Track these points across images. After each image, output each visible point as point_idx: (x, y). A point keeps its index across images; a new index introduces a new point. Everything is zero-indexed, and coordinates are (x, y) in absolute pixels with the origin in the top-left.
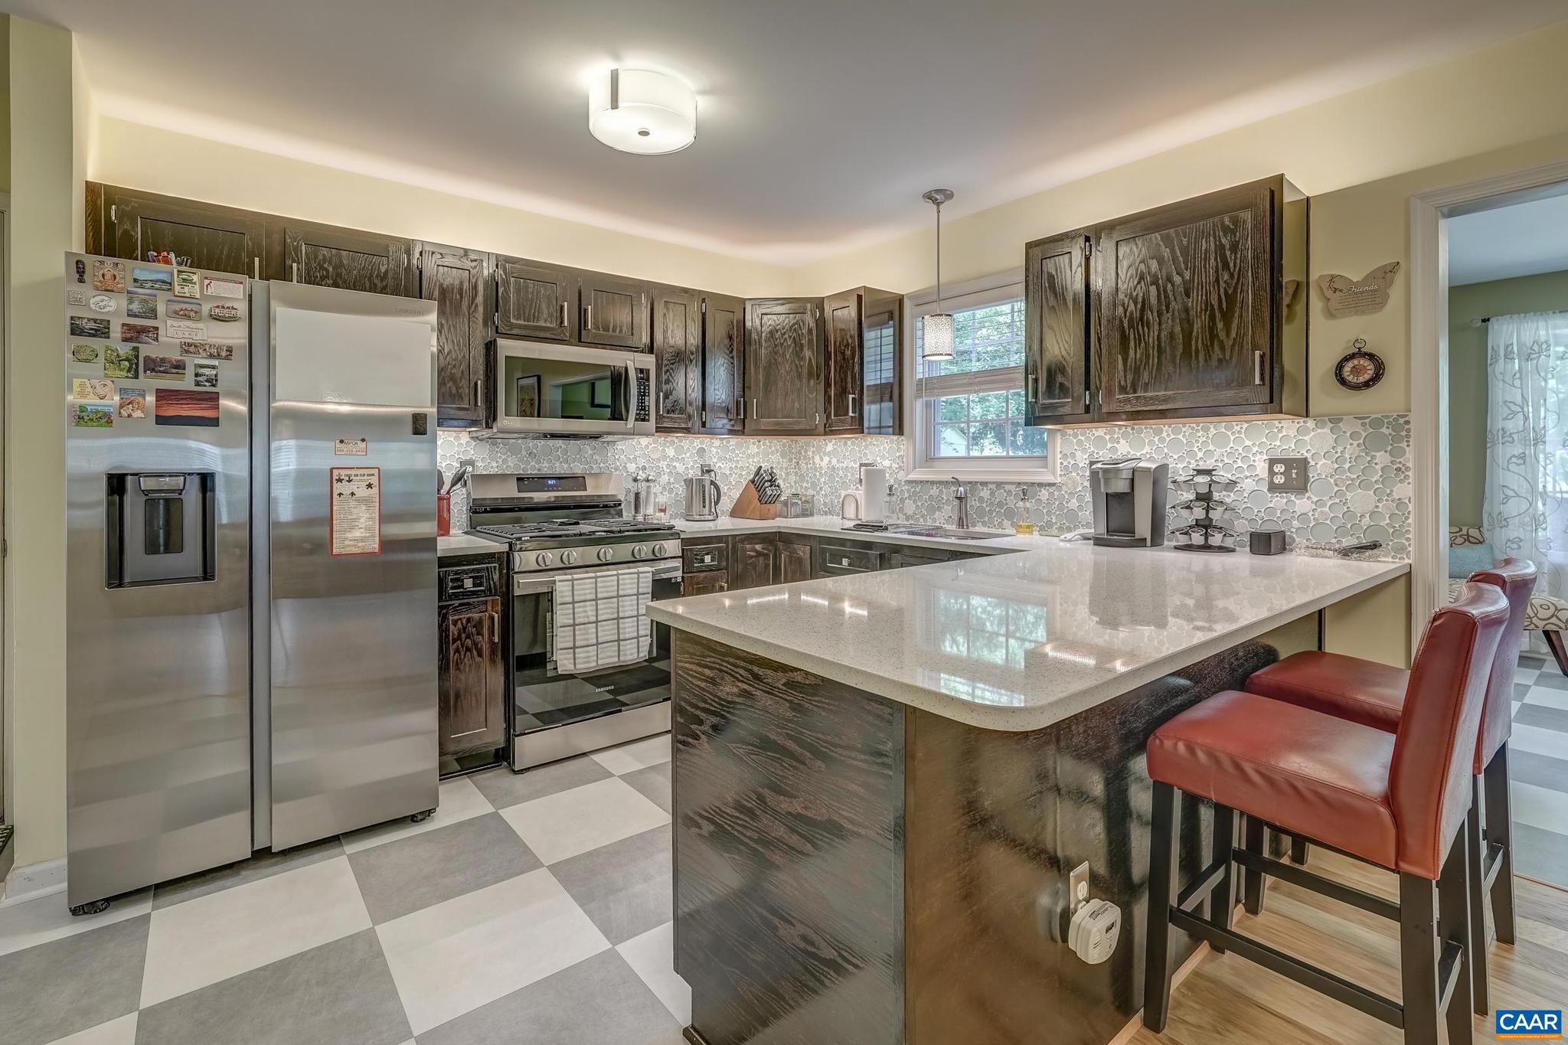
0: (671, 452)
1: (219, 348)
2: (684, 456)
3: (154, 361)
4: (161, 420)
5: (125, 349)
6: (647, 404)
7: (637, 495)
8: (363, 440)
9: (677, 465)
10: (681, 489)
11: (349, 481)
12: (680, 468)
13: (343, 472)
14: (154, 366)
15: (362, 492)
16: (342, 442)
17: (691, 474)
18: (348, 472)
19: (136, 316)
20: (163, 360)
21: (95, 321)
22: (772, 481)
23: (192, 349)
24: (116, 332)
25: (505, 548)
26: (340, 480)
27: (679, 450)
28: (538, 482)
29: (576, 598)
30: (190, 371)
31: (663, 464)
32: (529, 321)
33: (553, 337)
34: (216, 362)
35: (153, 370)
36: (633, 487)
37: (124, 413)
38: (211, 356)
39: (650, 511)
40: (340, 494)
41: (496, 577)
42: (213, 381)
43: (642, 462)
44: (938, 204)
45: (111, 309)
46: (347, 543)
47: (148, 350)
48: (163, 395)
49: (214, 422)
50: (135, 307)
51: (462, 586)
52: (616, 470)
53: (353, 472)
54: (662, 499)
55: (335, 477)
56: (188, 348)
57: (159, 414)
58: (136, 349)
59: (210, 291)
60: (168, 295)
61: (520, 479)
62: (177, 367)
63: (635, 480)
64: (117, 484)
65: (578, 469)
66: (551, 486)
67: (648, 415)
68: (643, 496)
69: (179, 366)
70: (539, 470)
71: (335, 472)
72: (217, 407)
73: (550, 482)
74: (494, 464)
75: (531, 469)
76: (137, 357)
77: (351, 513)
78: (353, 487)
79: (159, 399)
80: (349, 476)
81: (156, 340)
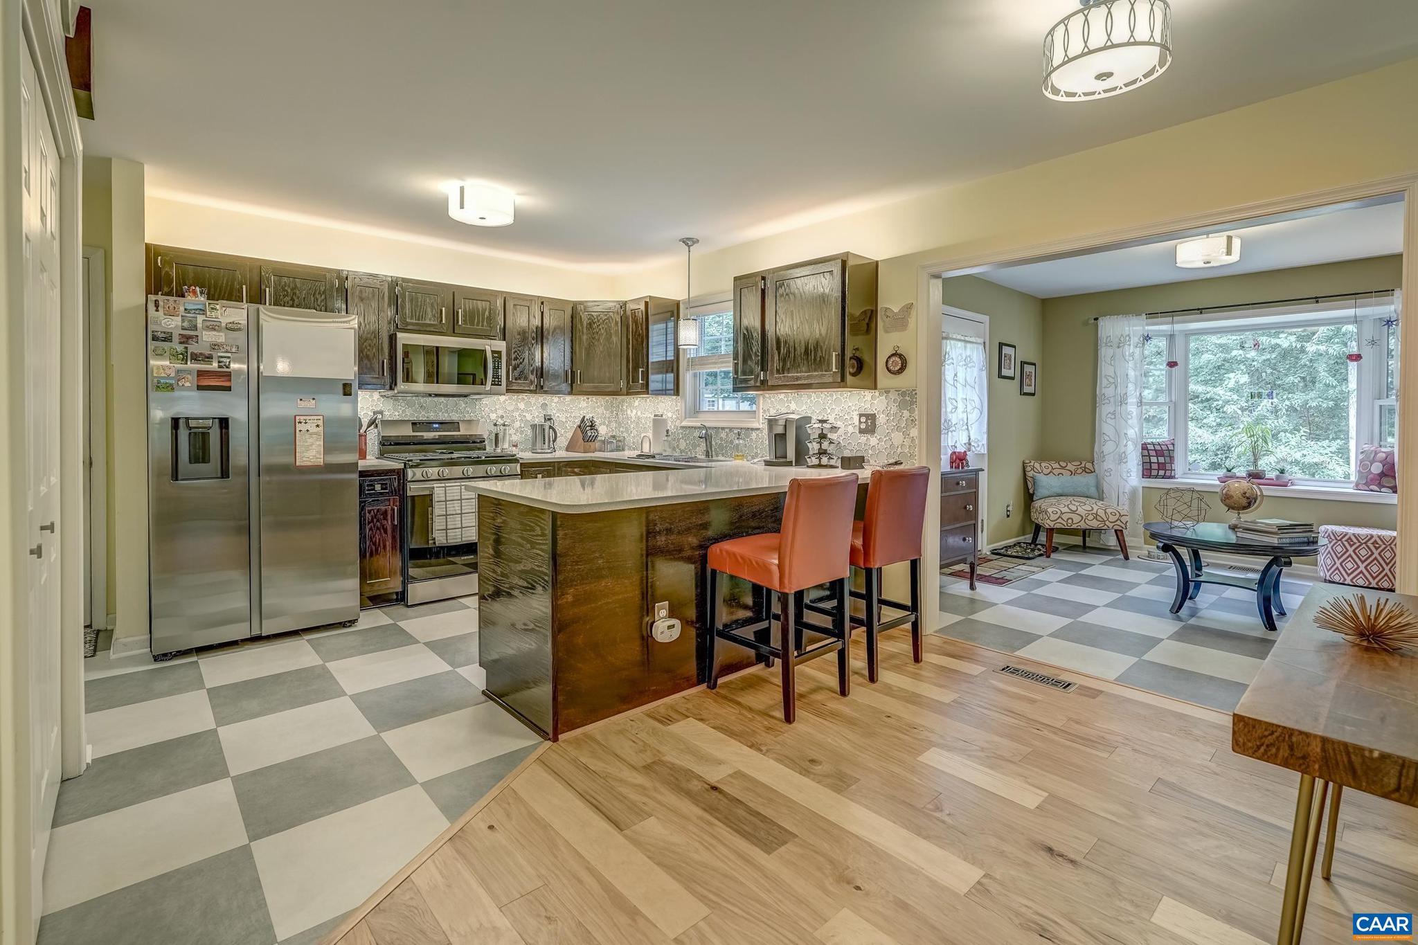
0: (522, 406)
1: (232, 347)
2: (531, 408)
3: (196, 355)
4: (200, 388)
5: (180, 348)
6: (500, 374)
7: (497, 435)
8: (314, 399)
9: (527, 415)
10: (529, 432)
11: (306, 423)
12: (529, 417)
13: (302, 418)
14: (195, 358)
15: (313, 429)
16: (301, 400)
17: (537, 421)
18: (305, 418)
19: (186, 329)
20: (201, 354)
21: (164, 333)
22: (592, 426)
23: (216, 347)
24: (176, 338)
25: (402, 466)
26: (300, 422)
27: (528, 404)
28: (428, 425)
29: (448, 499)
30: (215, 360)
31: (516, 414)
32: (419, 320)
33: (435, 330)
34: (229, 355)
35: (195, 360)
36: (494, 430)
37: (180, 384)
38: (227, 351)
39: (506, 446)
40: (300, 431)
41: (396, 484)
42: (228, 366)
43: (500, 412)
44: (689, 247)
45: (172, 326)
46: (304, 459)
47: (193, 348)
48: (200, 374)
49: (229, 389)
50: (186, 324)
51: (374, 489)
52: (482, 418)
53: (308, 418)
54: (514, 438)
55: (297, 421)
56: (215, 346)
57: (200, 384)
58: (186, 348)
59: (226, 313)
60: (203, 317)
61: (414, 424)
62: (208, 358)
63: (495, 425)
64: (175, 422)
65: (455, 417)
66: (436, 428)
67: (501, 381)
68: (500, 436)
69: (210, 357)
70: (428, 417)
71: (298, 418)
72: (230, 380)
73: (434, 426)
74: (397, 413)
75: (422, 416)
76: (187, 352)
77: (307, 442)
78: (308, 427)
79: (198, 376)
80: (305, 420)
81: (197, 342)
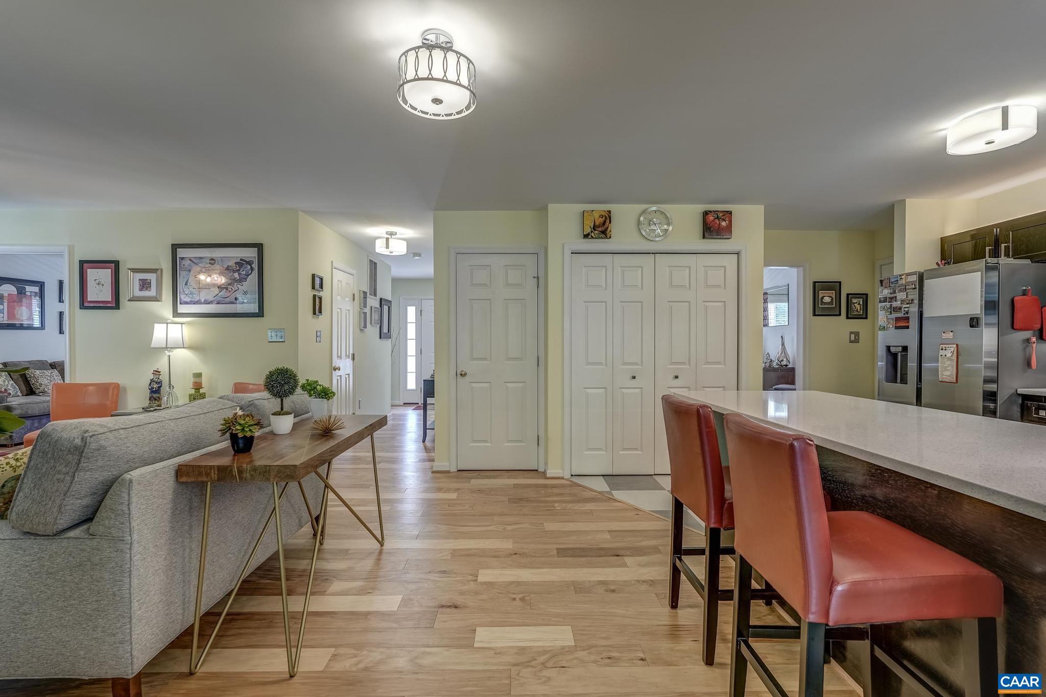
1: (909, 301)
3: (895, 308)
4: (897, 328)
5: (888, 305)
8: (952, 331)
11: (946, 350)
13: (944, 346)
14: (895, 310)
15: (950, 355)
16: (944, 333)
18: (945, 346)
19: (891, 294)
20: (897, 307)
21: (884, 297)
24: (888, 300)
26: (942, 349)
30: (903, 309)
34: (908, 306)
37: (888, 326)
38: (907, 304)
40: (941, 355)
42: (907, 313)
45: (886, 293)
46: (944, 377)
47: (895, 304)
48: (897, 319)
49: (907, 327)
50: (891, 291)
56: (902, 301)
57: (896, 325)
58: (891, 305)
59: (908, 280)
60: (898, 285)
62: (899, 309)
64: (888, 350)
69: (900, 308)
71: (941, 346)
72: (908, 322)
76: (891, 307)
77: (945, 364)
78: (946, 352)
79: (896, 320)
80: (946, 347)
81: (896, 301)
